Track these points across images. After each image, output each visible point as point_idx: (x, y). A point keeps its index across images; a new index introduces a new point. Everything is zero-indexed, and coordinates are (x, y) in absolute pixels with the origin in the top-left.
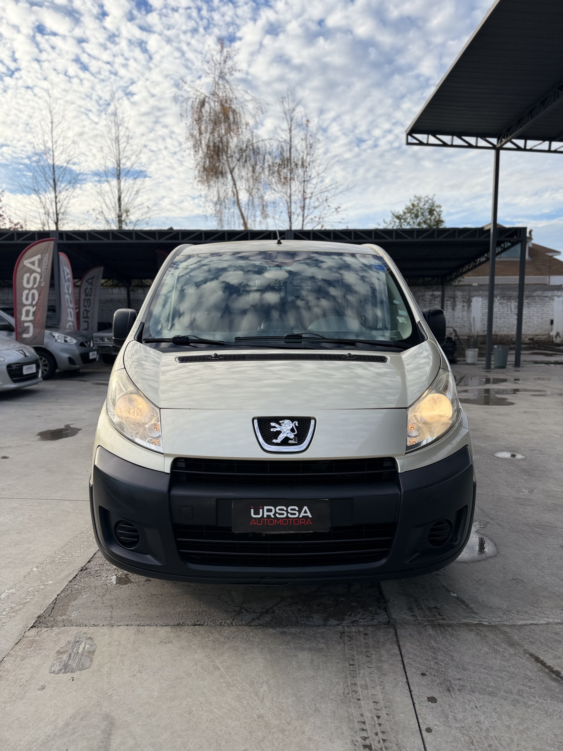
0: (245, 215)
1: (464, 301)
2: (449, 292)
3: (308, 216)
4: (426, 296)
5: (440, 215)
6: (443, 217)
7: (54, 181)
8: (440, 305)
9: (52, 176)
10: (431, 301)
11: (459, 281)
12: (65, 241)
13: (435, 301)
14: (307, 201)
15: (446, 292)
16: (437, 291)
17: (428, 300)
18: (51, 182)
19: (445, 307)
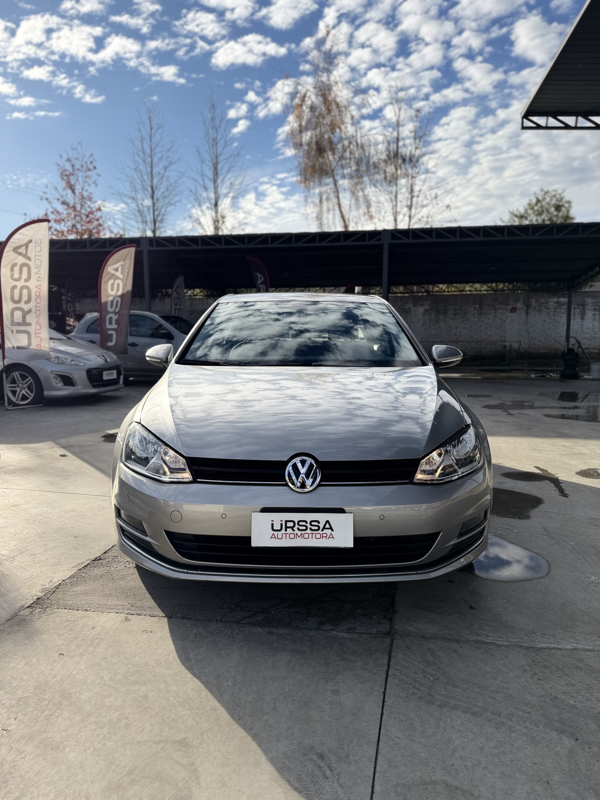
0: (346, 217)
1: (595, 309)
2: (576, 299)
3: (415, 215)
4: (550, 303)
5: (568, 211)
6: (572, 213)
7: (152, 188)
8: (566, 313)
9: (150, 184)
10: (556, 308)
11: (591, 286)
12: (155, 248)
13: (560, 308)
14: (415, 199)
15: (573, 299)
16: (563, 297)
17: (552, 308)
18: (150, 189)
19: (572, 315)
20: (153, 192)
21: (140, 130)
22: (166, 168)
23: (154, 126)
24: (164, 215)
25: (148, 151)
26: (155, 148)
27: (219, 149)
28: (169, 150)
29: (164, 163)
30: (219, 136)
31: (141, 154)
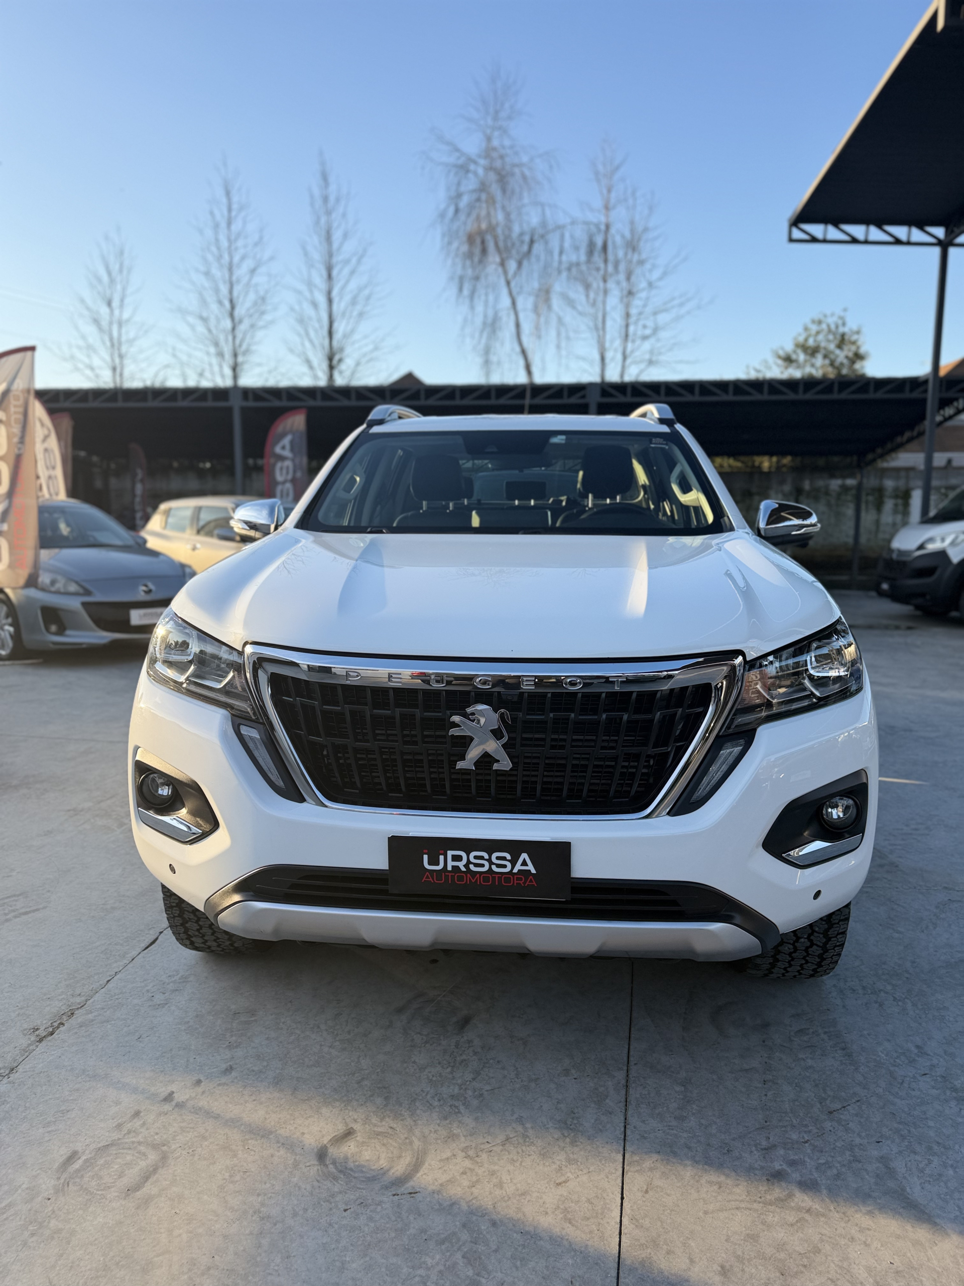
0: (529, 353)
2: (870, 480)
3: (632, 352)
4: (832, 487)
7: (231, 301)
8: (854, 502)
9: (228, 295)
10: (839, 495)
12: (251, 404)
13: (846, 495)
14: (632, 329)
15: (865, 480)
16: (851, 478)
18: (227, 303)
19: (863, 506)
20: (233, 307)
21: (212, 213)
22: (253, 271)
23: (235, 206)
24: (249, 345)
25: (224, 243)
26: (236, 239)
27: (335, 245)
28: (256, 244)
29: (248, 264)
30: (335, 225)
31: (214, 249)
